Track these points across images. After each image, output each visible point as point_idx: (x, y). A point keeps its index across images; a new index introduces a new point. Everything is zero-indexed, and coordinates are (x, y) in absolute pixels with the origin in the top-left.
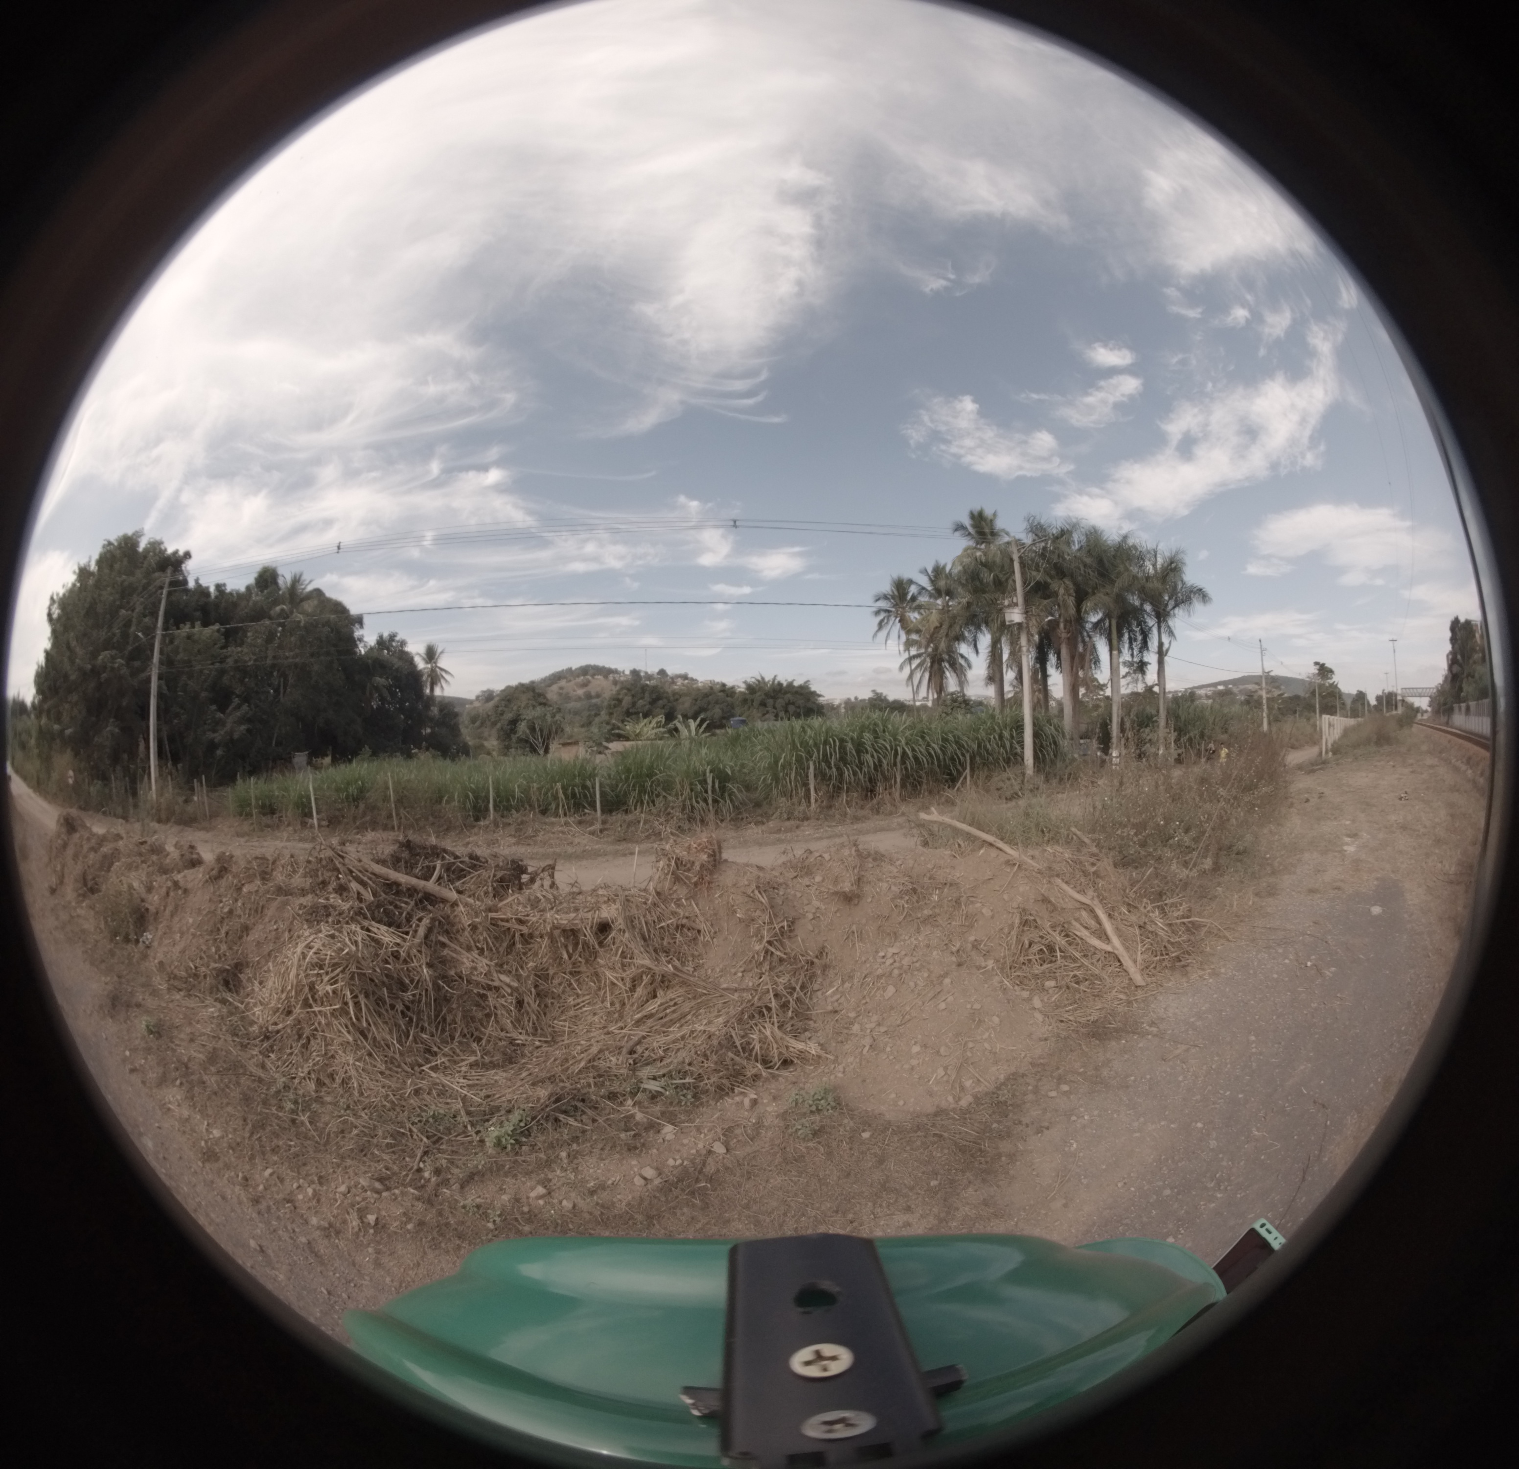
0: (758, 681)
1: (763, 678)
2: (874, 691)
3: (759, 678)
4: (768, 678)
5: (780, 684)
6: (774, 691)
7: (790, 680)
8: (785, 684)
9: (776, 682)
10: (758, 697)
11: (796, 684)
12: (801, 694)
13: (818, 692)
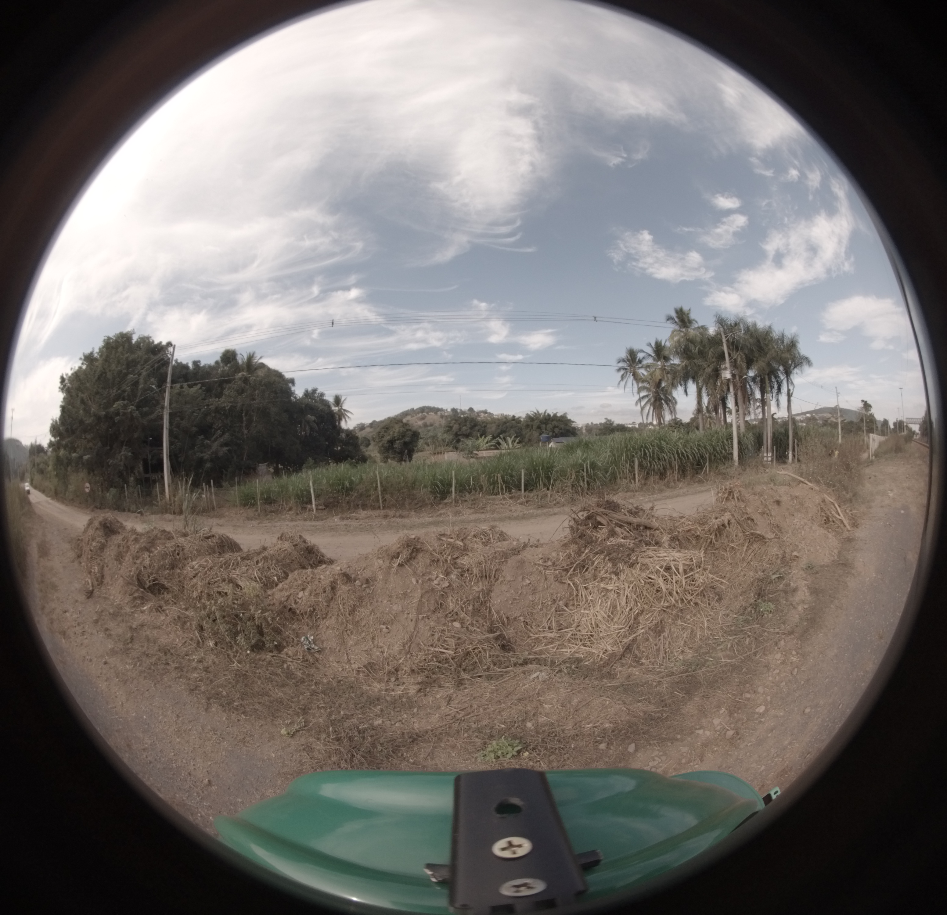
0: (535, 413)
1: (538, 412)
2: (606, 419)
3: (536, 411)
4: (542, 411)
5: (549, 415)
6: (546, 419)
7: (555, 412)
8: (552, 415)
9: (546, 414)
10: (536, 424)
11: (558, 415)
12: (562, 421)
13: (572, 420)
